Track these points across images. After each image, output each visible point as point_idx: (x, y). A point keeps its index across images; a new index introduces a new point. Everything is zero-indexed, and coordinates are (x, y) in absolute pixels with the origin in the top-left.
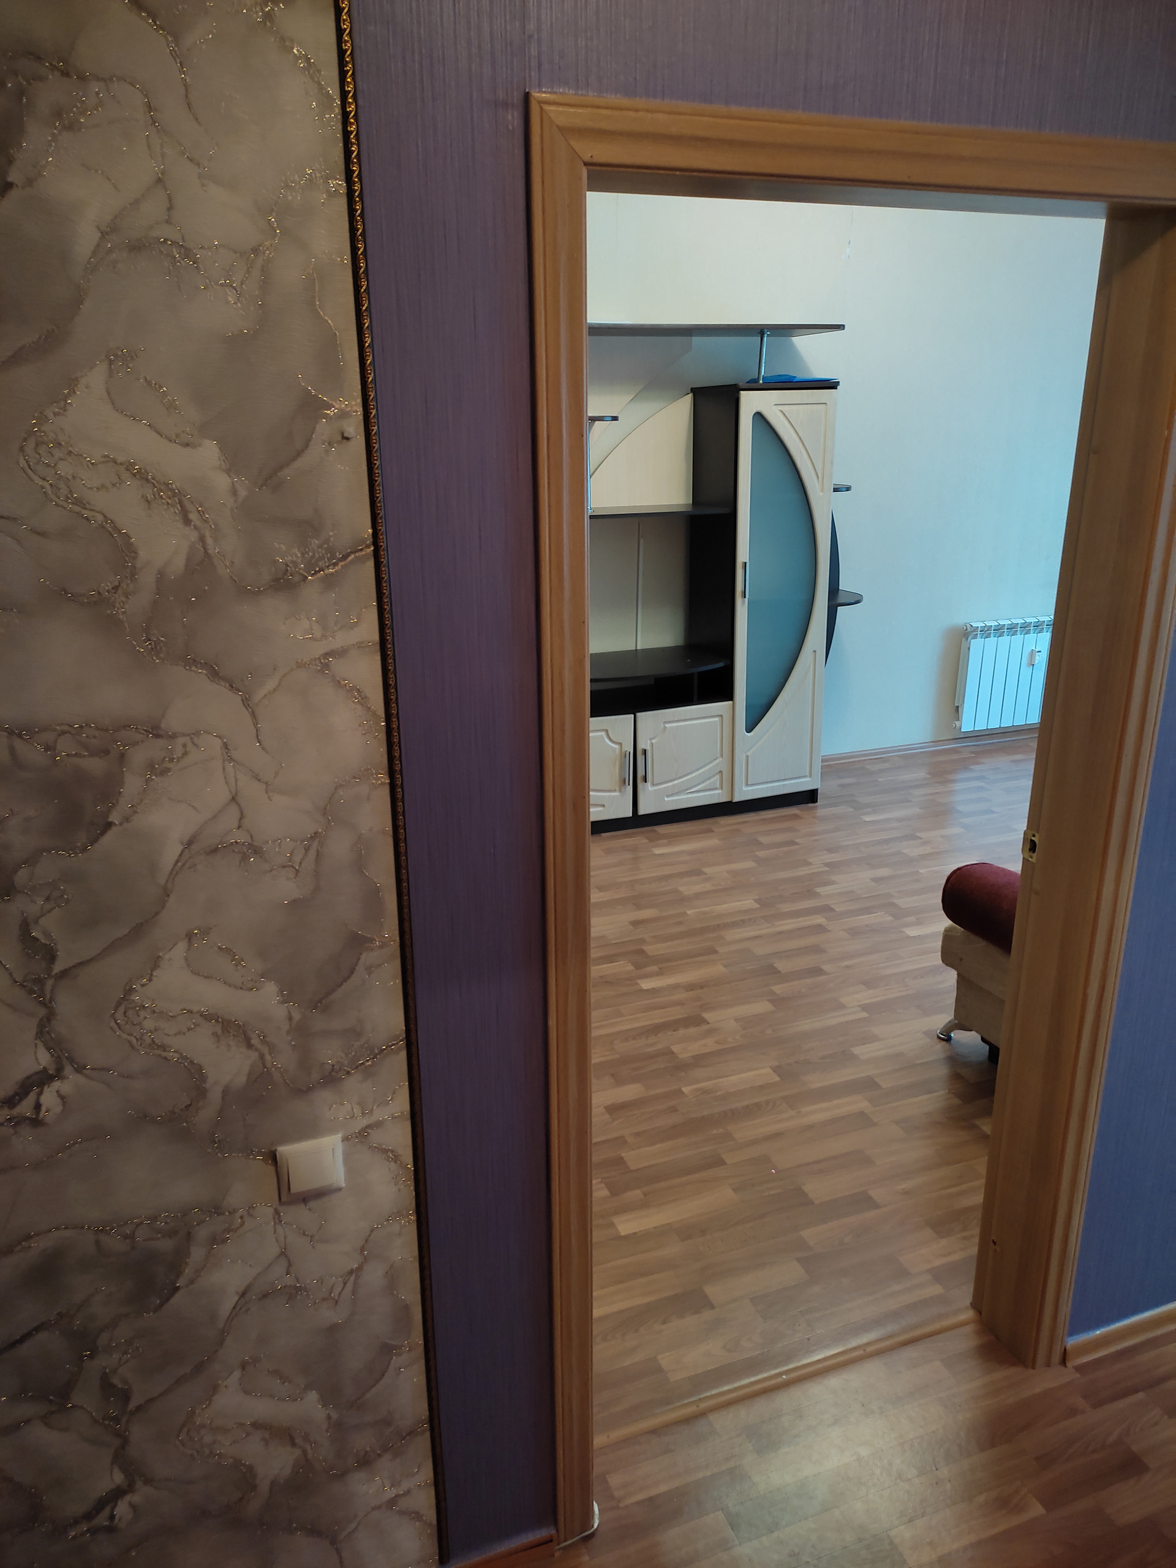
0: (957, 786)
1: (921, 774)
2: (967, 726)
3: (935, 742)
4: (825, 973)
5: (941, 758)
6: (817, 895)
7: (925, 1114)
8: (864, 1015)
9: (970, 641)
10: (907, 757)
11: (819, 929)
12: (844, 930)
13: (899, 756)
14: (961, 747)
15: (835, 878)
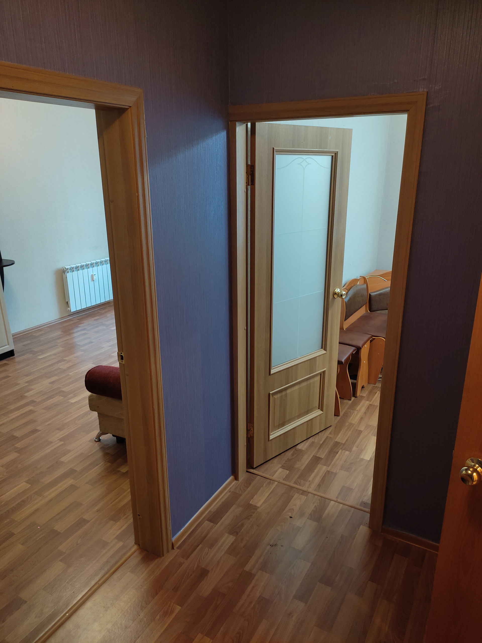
0: (75, 335)
1: (59, 333)
2: (73, 309)
3: (61, 318)
4: (40, 431)
5: (66, 324)
6: (26, 397)
7: (98, 475)
8: (62, 443)
9: (66, 274)
10: (51, 327)
11: (31, 412)
12: (43, 409)
13: (47, 327)
14: (72, 318)
15: (32, 387)
